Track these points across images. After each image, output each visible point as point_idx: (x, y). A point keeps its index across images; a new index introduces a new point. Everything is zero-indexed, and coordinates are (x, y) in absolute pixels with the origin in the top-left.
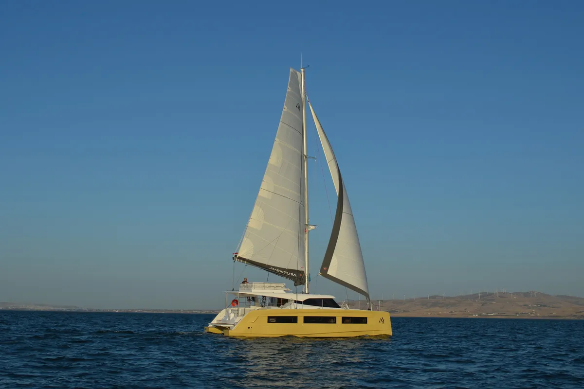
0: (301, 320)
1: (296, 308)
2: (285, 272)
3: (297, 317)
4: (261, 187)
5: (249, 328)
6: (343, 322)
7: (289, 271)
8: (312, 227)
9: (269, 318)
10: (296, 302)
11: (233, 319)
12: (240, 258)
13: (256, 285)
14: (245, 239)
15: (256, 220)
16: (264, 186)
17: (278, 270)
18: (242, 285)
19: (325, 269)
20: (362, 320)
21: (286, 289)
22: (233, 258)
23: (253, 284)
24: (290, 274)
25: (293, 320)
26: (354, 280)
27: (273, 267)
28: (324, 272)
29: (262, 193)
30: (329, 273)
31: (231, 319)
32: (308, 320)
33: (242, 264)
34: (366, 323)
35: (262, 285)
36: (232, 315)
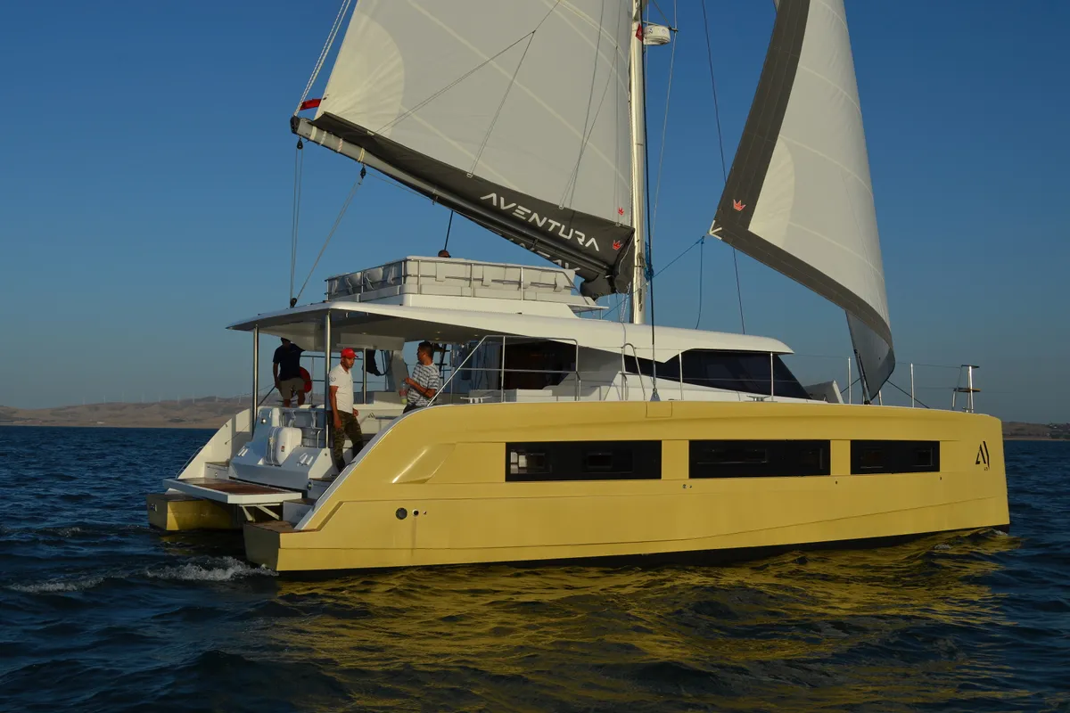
0: (675, 460)
1: (655, 397)
2: (554, 223)
3: (659, 443)
5: (402, 514)
6: (856, 469)
7: (573, 218)
8: (660, 32)
9: (514, 449)
11: (294, 457)
12: (332, 125)
17: (521, 211)
19: (738, 206)
24: (575, 236)
27: (501, 191)
30: (755, 227)
31: (283, 457)
34: (935, 467)
36: (291, 439)
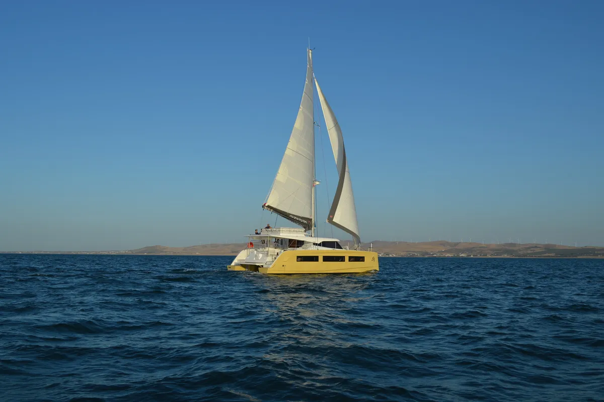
0: (321, 259)
1: (318, 249)
3: (318, 256)
4: (288, 147)
5: (283, 266)
6: (349, 261)
7: (303, 218)
8: (317, 183)
9: (298, 257)
10: (314, 244)
12: (269, 206)
13: (284, 229)
14: (273, 190)
15: (282, 175)
16: (290, 145)
17: (295, 218)
18: (265, 230)
19: (331, 217)
20: (360, 259)
21: (305, 234)
22: (263, 206)
23: (281, 229)
25: (314, 259)
26: (350, 225)
27: (292, 215)
28: (330, 220)
29: (288, 152)
30: (334, 220)
32: (327, 259)
33: (268, 212)
34: (364, 261)
35: (287, 229)
